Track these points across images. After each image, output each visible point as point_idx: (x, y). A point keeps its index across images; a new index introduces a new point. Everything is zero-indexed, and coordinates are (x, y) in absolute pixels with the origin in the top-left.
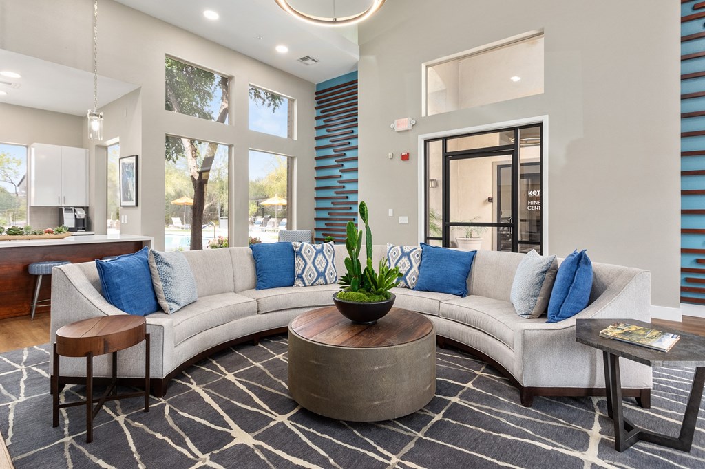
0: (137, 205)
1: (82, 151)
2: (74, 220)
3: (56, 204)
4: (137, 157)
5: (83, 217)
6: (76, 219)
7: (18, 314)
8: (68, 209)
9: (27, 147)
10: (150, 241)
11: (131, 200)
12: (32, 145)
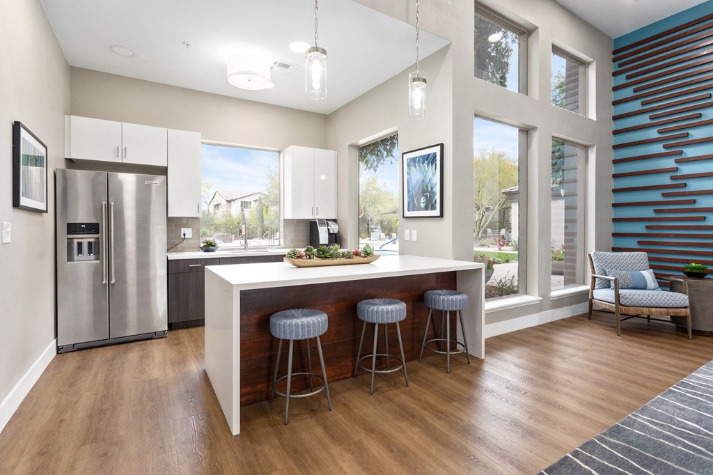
0: (442, 215)
1: (330, 154)
2: (327, 235)
3: (309, 216)
4: (442, 145)
5: (336, 231)
6: (330, 234)
7: (342, 376)
8: (323, 222)
9: (279, 152)
10: (481, 269)
11: (433, 208)
12: (286, 150)
